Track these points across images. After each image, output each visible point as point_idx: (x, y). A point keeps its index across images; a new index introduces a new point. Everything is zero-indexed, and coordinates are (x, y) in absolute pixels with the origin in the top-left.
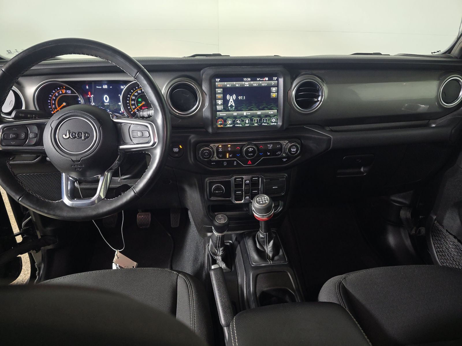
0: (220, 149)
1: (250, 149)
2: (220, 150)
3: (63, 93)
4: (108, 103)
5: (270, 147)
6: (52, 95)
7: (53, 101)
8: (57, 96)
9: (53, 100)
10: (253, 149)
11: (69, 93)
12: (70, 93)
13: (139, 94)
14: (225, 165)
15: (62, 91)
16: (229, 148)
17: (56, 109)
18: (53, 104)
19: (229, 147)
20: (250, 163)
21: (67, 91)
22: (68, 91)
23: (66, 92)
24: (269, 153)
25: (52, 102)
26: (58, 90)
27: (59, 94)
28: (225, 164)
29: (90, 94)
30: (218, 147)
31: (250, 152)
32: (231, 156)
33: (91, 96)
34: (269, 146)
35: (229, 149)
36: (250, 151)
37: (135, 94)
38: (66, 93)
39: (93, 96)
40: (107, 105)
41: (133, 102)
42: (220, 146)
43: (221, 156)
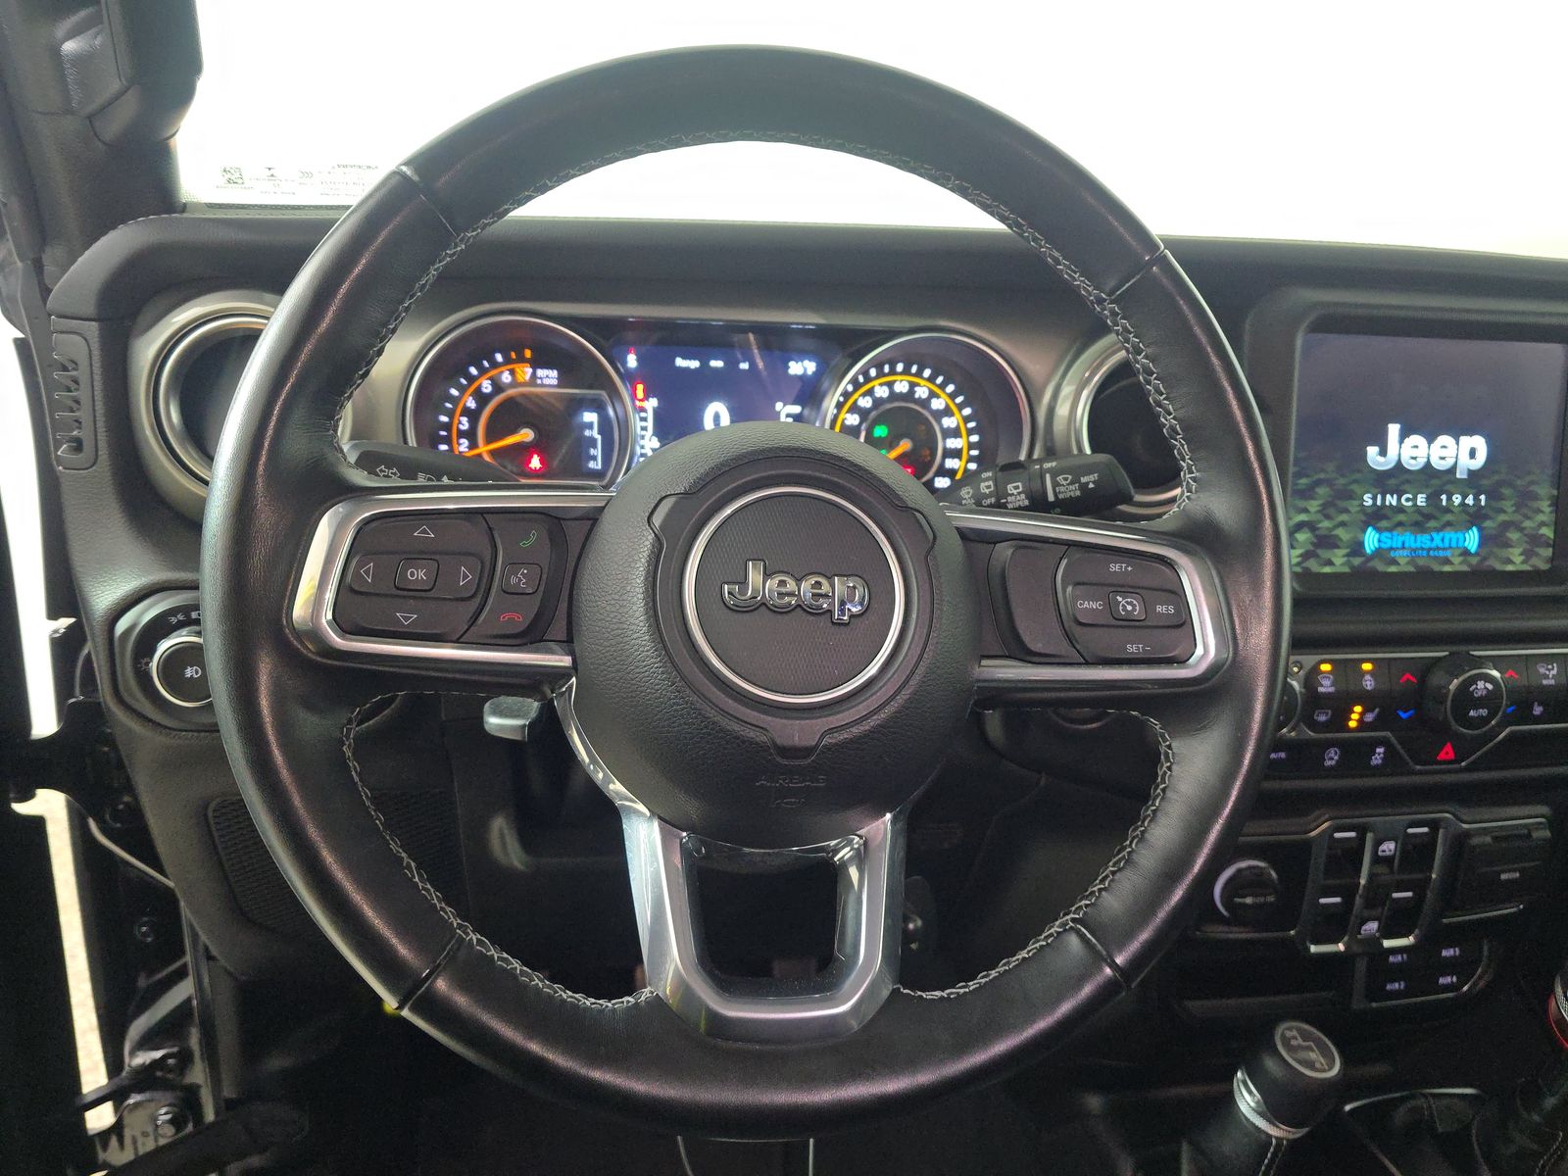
0: (1326, 682)
1: (1481, 684)
2: (1326, 687)
3: (520, 380)
5: (1546, 677)
6: (462, 389)
7: (464, 420)
8: (489, 397)
9: (466, 412)
10: (1490, 687)
11: (546, 382)
12: (555, 382)
14: (1328, 763)
15: (512, 372)
16: (1368, 677)
18: (461, 434)
19: (1368, 672)
20: (1447, 758)
21: (540, 372)
22: (545, 372)
23: (533, 375)
24: (1541, 709)
25: (460, 423)
26: (494, 365)
27: (498, 388)
28: (1332, 758)
30: (1315, 670)
31: (1478, 703)
32: (1369, 717)
34: (1542, 670)
35: (1369, 684)
36: (1480, 693)
38: (533, 381)
42: (1326, 667)
43: (1322, 718)
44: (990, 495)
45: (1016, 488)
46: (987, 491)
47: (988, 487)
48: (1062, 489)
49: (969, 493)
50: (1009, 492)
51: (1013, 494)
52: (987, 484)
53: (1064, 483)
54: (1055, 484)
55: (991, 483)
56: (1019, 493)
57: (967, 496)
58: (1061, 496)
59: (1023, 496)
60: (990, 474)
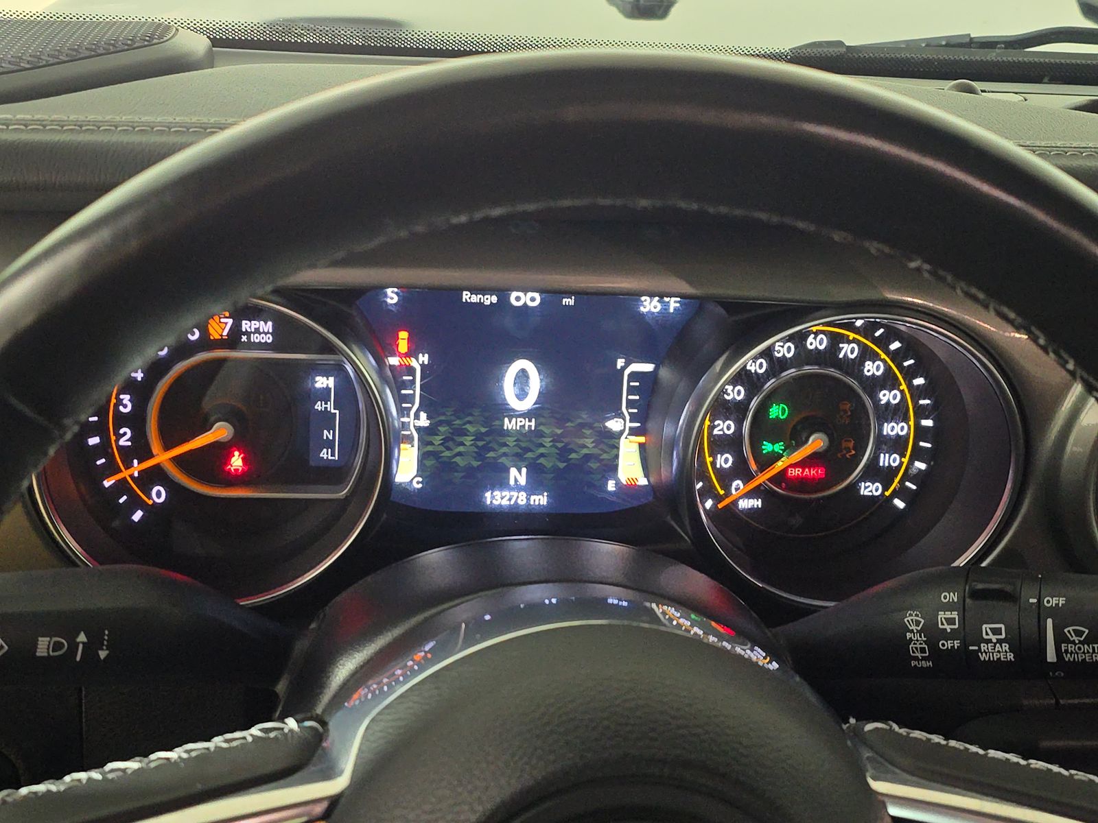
3: (215, 335)
4: (528, 415)
7: (126, 398)
11: (256, 338)
12: (269, 339)
13: (777, 365)
15: (203, 325)
17: (145, 454)
18: (121, 420)
21: (246, 325)
22: (255, 324)
23: (236, 332)
25: (120, 402)
27: (182, 349)
29: (403, 346)
33: (414, 363)
37: (752, 368)
38: (234, 339)
39: (424, 358)
40: (521, 434)
41: (725, 427)
44: (952, 635)
45: (996, 632)
46: (948, 628)
47: (950, 621)
48: (1071, 648)
49: (918, 623)
50: (985, 637)
51: (990, 641)
52: (948, 615)
53: (1076, 639)
54: (1060, 638)
55: (955, 615)
56: (1000, 642)
57: (913, 627)
58: (1067, 658)
59: (1006, 647)
60: (954, 597)
